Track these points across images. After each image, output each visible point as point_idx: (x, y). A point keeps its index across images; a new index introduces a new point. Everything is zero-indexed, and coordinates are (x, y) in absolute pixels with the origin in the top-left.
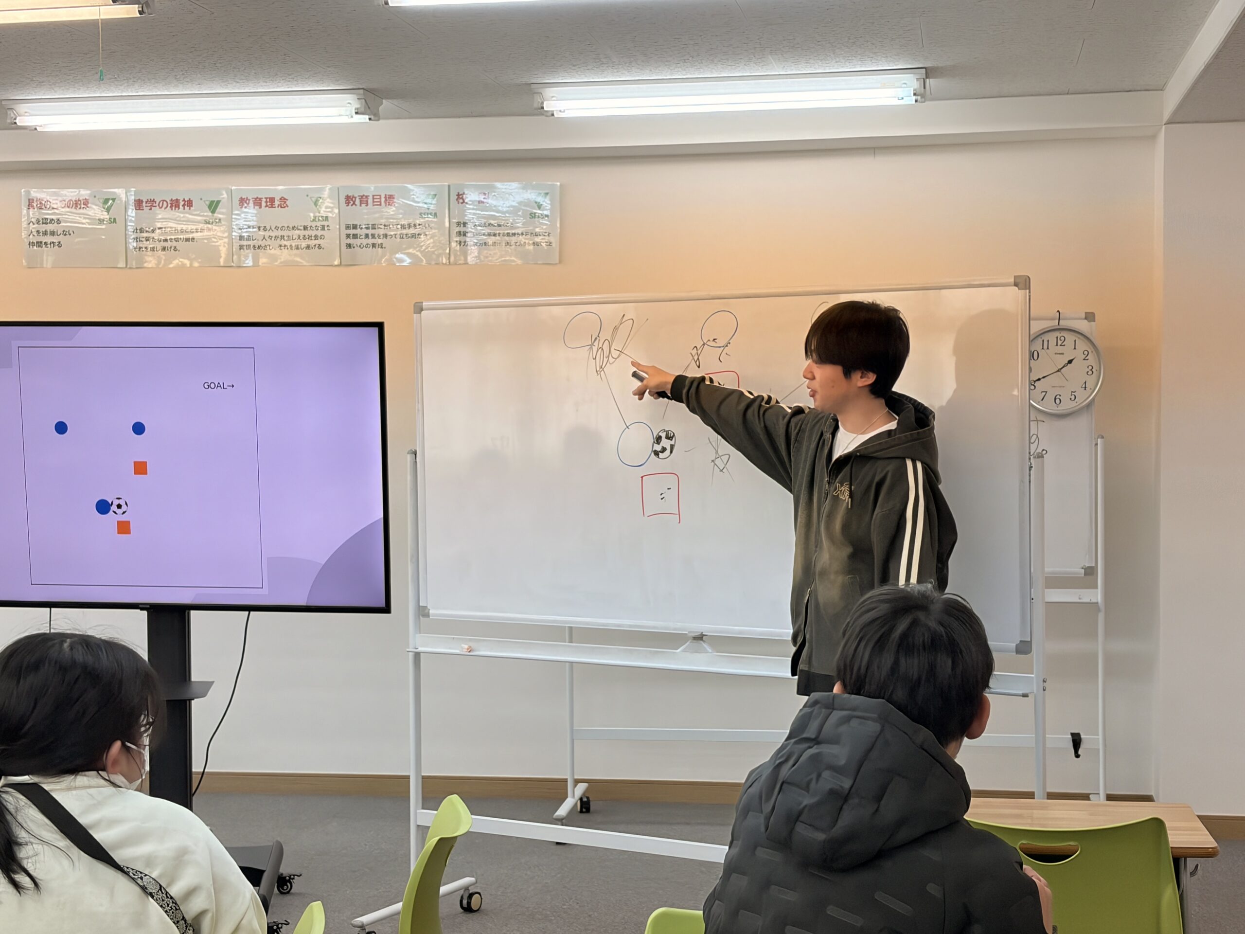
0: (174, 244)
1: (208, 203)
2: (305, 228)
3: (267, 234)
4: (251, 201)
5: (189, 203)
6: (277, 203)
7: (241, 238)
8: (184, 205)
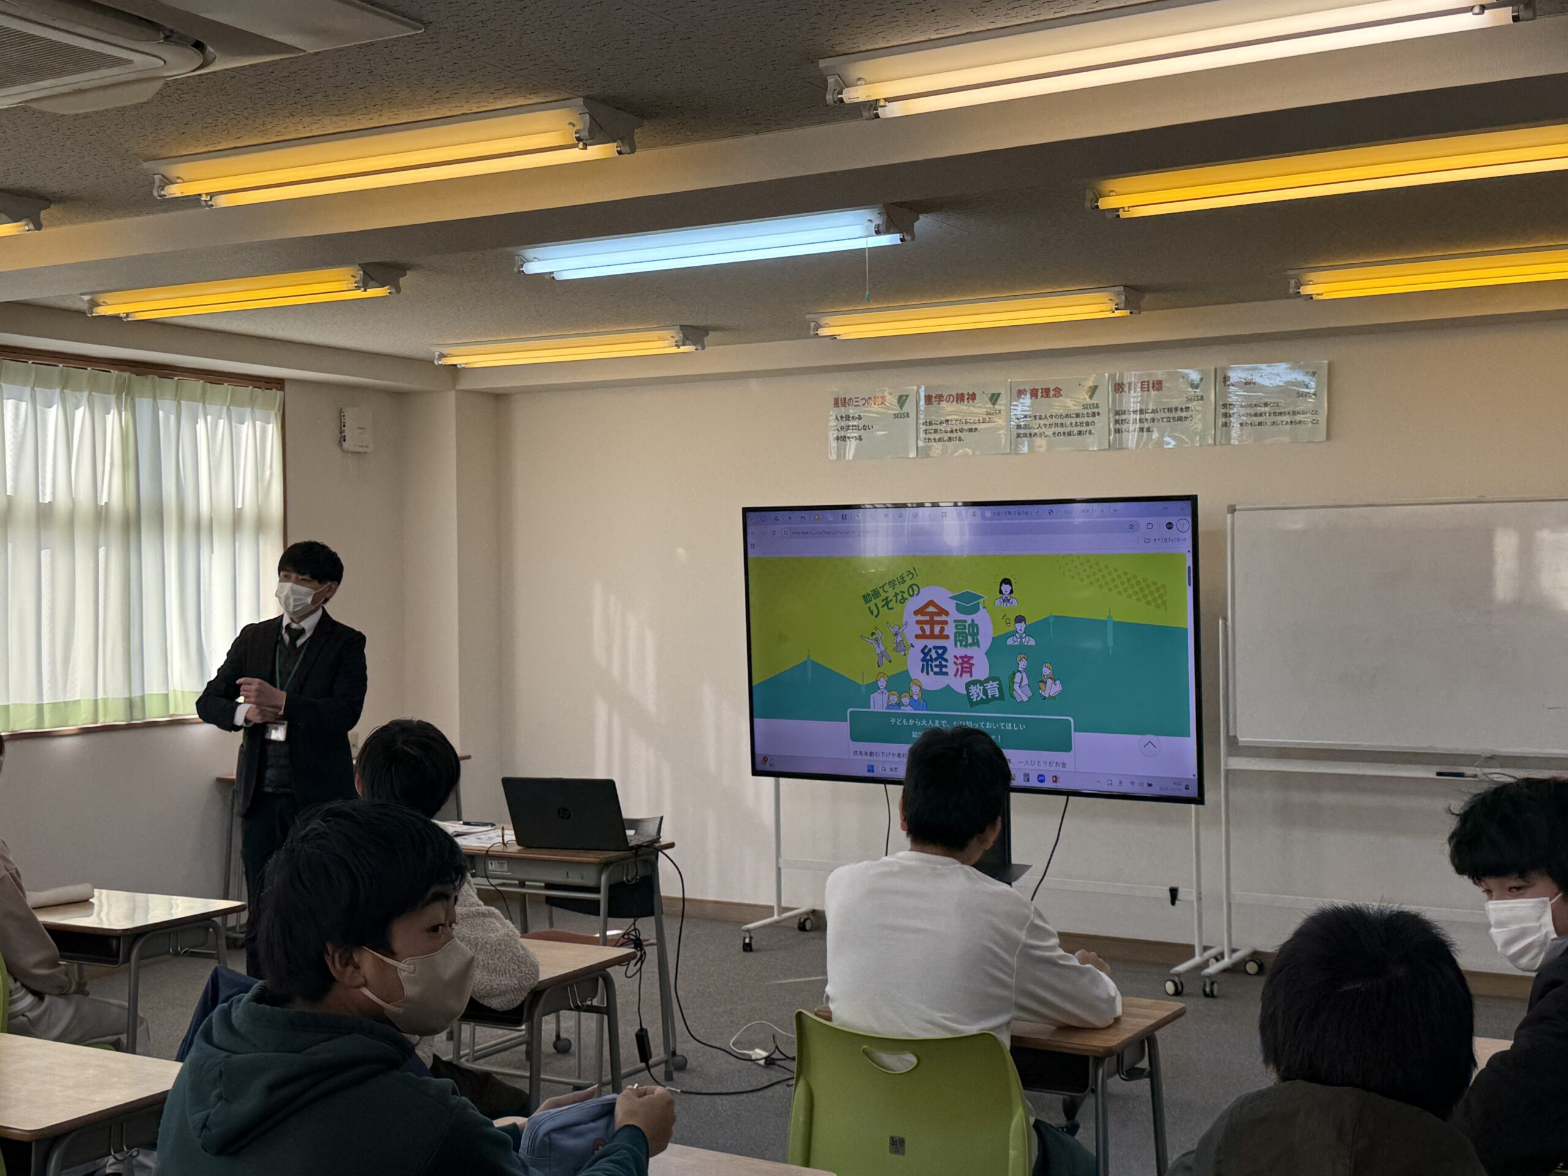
0: (959, 434)
1: (989, 395)
2: (1078, 415)
3: (1042, 422)
4: (1028, 393)
5: (973, 397)
6: (1052, 393)
7: (1019, 427)
8: (968, 399)
